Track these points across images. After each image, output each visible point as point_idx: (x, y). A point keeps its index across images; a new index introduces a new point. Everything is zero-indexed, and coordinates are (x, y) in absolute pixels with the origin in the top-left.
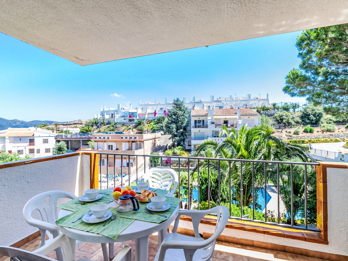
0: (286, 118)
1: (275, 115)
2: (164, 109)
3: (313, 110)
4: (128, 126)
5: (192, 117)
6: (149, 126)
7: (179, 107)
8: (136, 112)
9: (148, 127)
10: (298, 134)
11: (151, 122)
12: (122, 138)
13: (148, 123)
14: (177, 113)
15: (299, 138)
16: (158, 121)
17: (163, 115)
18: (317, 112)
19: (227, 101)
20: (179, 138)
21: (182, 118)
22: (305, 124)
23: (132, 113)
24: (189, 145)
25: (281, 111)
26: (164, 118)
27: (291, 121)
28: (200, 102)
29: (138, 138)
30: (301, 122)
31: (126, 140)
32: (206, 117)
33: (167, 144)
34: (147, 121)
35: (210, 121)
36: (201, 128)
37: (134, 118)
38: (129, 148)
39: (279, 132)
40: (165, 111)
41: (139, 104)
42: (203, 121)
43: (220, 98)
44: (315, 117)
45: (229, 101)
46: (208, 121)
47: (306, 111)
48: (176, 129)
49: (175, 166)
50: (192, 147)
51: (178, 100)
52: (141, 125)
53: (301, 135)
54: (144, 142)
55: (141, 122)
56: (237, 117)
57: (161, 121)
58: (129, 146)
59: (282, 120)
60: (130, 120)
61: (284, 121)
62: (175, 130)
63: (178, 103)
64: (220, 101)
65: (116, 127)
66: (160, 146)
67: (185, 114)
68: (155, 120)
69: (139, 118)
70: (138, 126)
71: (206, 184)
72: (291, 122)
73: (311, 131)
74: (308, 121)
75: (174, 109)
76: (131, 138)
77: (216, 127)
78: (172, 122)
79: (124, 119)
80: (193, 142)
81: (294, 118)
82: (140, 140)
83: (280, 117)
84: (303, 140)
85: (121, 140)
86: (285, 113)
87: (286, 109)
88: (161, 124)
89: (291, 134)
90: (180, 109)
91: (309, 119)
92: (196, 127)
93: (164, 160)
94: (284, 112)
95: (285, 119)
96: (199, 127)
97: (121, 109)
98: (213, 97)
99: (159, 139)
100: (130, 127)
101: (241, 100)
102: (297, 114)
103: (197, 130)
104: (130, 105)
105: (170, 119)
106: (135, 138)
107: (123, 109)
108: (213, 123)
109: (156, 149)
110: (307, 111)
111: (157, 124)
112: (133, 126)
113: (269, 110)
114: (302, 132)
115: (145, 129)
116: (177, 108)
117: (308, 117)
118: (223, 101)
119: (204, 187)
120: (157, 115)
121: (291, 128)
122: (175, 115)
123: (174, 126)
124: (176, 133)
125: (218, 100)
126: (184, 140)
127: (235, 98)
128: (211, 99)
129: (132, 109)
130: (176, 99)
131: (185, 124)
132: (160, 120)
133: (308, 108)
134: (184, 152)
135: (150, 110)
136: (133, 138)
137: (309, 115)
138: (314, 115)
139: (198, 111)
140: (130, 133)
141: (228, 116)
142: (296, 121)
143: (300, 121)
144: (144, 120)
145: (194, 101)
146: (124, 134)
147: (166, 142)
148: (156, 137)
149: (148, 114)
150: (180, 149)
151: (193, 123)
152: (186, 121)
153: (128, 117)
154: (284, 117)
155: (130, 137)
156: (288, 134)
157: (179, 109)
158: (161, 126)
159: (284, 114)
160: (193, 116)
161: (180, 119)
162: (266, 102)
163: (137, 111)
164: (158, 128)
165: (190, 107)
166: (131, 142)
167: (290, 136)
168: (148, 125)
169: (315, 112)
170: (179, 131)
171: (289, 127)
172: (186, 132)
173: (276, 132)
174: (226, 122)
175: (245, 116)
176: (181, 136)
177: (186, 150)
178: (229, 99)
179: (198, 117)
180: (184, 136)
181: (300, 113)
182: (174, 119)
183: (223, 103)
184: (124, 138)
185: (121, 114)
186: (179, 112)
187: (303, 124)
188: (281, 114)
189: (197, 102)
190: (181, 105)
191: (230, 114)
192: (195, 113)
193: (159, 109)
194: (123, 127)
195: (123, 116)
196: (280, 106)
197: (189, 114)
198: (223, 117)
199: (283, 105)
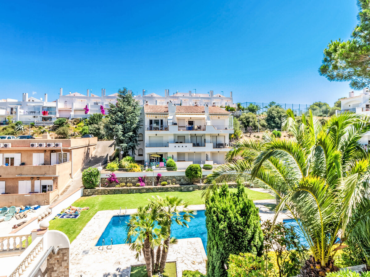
0: (252, 120)
1: (241, 117)
2: (100, 105)
3: (278, 113)
4: (40, 128)
5: (146, 116)
6: (76, 127)
8: (56, 107)
9: (75, 129)
11: (80, 122)
12: (33, 145)
13: (74, 124)
14: (124, 108)
16: (92, 120)
17: (99, 113)
18: (282, 114)
19: (186, 97)
20: (126, 145)
21: (131, 117)
22: (272, 128)
23: (48, 108)
24: (139, 155)
25: (247, 113)
26: (100, 117)
27: (257, 124)
29: (61, 145)
30: (267, 126)
31: (40, 148)
32: (165, 115)
33: (108, 155)
34: (74, 120)
35: (172, 121)
36: (159, 130)
37: (51, 116)
38: (45, 161)
39: (247, 136)
40: (102, 107)
42: (162, 121)
45: (188, 98)
46: (168, 121)
47: (271, 113)
48: (122, 131)
49: (123, 186)
50: (146, 158)
51: (124, 91)
52: (63, 126)
54: (71, 151)
55: (64, 122)
56: (205, 116)
57: (96, 121)
58: (45, 159)
59: (248, 122)
60: (44, 119)
61: (251, 124)
62: (120, 133)
64: (178, 98)
65: (19, 129)
66: (96, 157)
67: (135, 111)
68: (86, 120)
69: (60, 116)
70: (58, 127)
71: (227, 220)
72: (257, 125)
73: (279, 136)
74: (273, 125)
75: (120, 103)
76: (49, 145)
77: (179, 130)
78: (117, 122)
79: (34, 117)
80: (148, 151)
81: (260, 121)
82: (66, 148)
83: (246, 119)
85: (31, 148)
86: (250, 115)
88: (96, 126)
90: (129, 103)
91: (274, 122)
92: (151, 129)
93: (106, 178)
95: (251, 121)
96: (156, 129)
97: (29, 101)
98: (169, 92)
99: (94, 146)
100: (45, 129)
101: (202, 98)
102: (261, 117)
103: (153, 133)
104: (45, 96)
105: (113, 117)
106: (57, 145)
107: (31, 101)
108: (175, 124)
109: (90, 161)
110: (273, 113)
111: (89, 126)
112: (50, 128)
113: (234, 110)
115: (70, 132)
116: (123, 101)
117: (273, 120)
118: (181, 97)
119: (223, 226)
120: (89, 113)
121: (257, 132)
122: (121, 112)
123: (121, 127)
124: (122, 138)
125: (175, 95)
126: (133, 148)
127: (195, 95)
129: (48, 101)
130: (122, 90)
131: (135, 126)
132: (94, 119)
133: (273, 110)
134: (136, 165)
135: (79, 105)
136: (53, 145)
137: (274, 118)
138: (279, 118)
139: (152, 108)
140: (47, 138)
141: (194, 115)
142: (262, 124)
143: (266, 124)
144: (68, 119)
145: (144, 95)
146: (35, 139)
147: (105, 151)
148: (91, 144)
149: (75, 110)
150: (128, 160)
151: (147, 123)
152: (137, 121)
153: (41, 113)
154: (251, 119)
155: (48, 143)
156: (257, 139)
157: (127, 103)
158: (96, 128)
159: (251, 116)
160: (147, 114)
161: (128, 117)
162: (230, 101)
163: (57, 104)
164: (92, 130)
166: (49, 152)
168: (75, 126)
169: (280, 114)
170: (126, 135)
171: (256, 131)
172: (136, 136)
173: (244, 137)
174: (191, 123)
175: (214, 116)
176: (129, 142)
177: (136, 161)
178: (188, 95)
179: (154, 115)
180: (134, 142)
181: (265, 115)
182: (119, 117)
183: (181, 100)
184: (36, 145)
185: (29, 109)
186: (127, 107)
187: (269, 128)
188: (247, 115)
189: (148, 97)
190: (130, 99)
191: (197, 113)
192: (149, 109)
193: (93, 104)
194: (31, 129)
195: (32, 112)
196: (245, 107)
197: (141, 110)
198: (188, 117)
199: (248, 105)
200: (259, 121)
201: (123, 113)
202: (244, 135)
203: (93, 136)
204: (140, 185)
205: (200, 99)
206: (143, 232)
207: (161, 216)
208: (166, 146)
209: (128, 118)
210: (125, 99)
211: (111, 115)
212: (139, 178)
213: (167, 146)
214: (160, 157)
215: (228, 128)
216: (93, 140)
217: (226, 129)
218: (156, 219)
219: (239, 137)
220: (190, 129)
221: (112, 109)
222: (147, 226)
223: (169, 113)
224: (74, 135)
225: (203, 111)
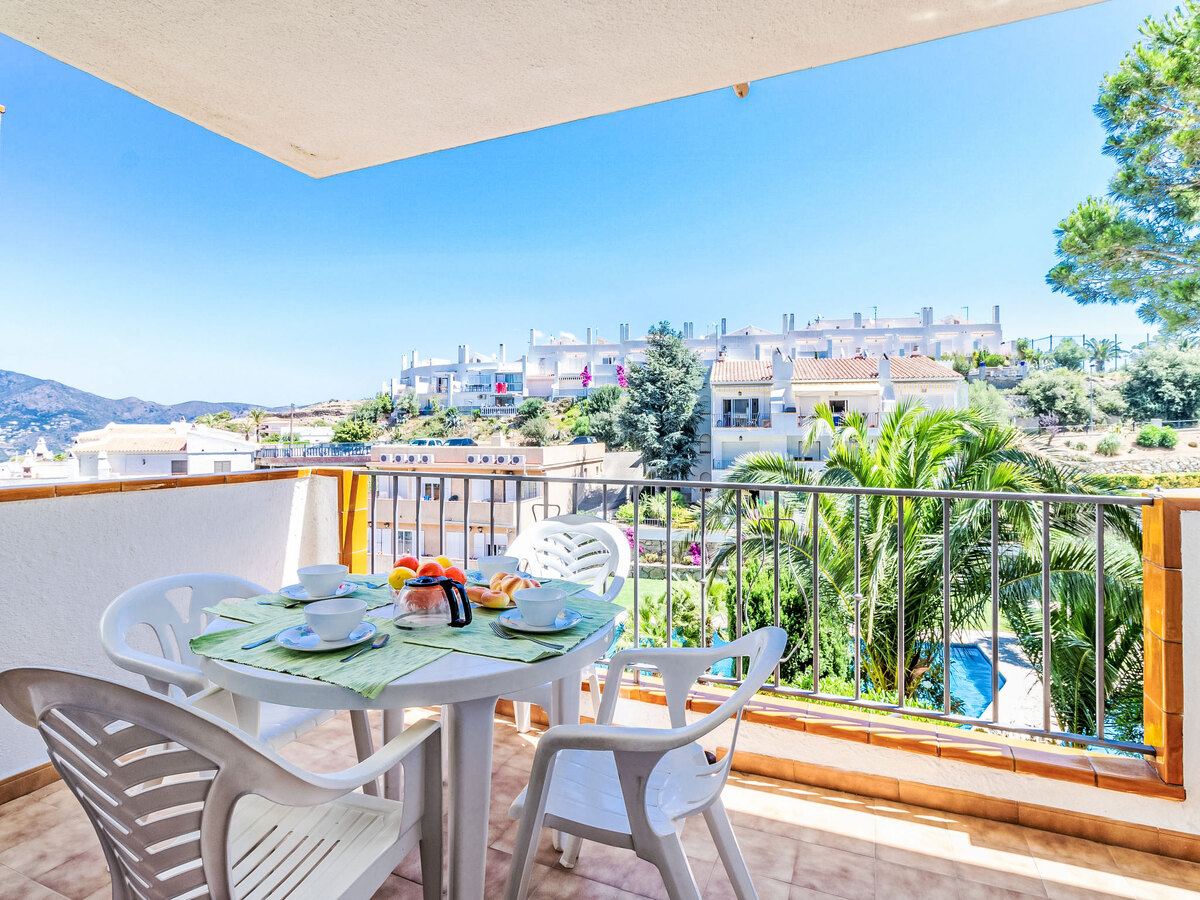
0: (1066, 393)
1: (1026, 383)
2: (616, 363)
3: (1173, 366)
4: (492, 421)
5: (714, 390)
6: (563, 420)
7: (667, 352)
8: (521, 374)
9: (562, 424)
10: (1113, 454)
11: (572, 406)
12: (471, 460)
13: (559, 412)
14: (661, 373)
15: (1118, 466)
16: (597, 403)
17: (613, 384)
18: (1191, 370)
19: (846, 332)
20: (666, 462)
21: (677, 393)
22: (1143, 416)
23: (507, 375)
25: (1049, 369)
26: (615, 394)
27: (1085, 404)
28: (744, 339)
29: (524, 460)
30: (1128, 410)
31: (484, 466)
32: (764, 388)
34: (559, 402)
35: (781, 402)
36: (747, 426)
37: (512, 393)
38: (494, 494)
40: (620, 369)
41: (531, 342)
42: (755, 402)
43: (817, 321)
44: (1182, 388)
45: (852, 332)
46: (772, 403)
47: (1146, 367)
48: (657, 430)
49: (654, 561)
51: (663, 331)
52: (535, 417)
53: (1124, 456)
55: (537, 409)
56: (878, 387)
57: (605, 404)
59: (1051, 400)
60: (501, 401)
61: (1060, 405)
62: (652, 433)
63: (666, 338)
64: (819, 334)
65: (453, 425)
67: (688, 379)
68: (585, 401)
69: (530, 393)
70: (526, 419)
72: (1087, 409)
73: (1164, 444)
74: (1152, 406)
75: (653, 360)
76: (501, 460)
77: (799, 425)
78: (645, 406)
79: (481, 397)
80: (718, 478)
81: (1099, 394)
82: (533, 467)
83: (1044, 391)
84: (1133, 475)
85: (467, 466)
86: (1061, 376)
87: (1069, 362)
88: (606, 415)
89: (1085, 454)
90: (674, 359)
91: (1157, 398)
92: (727, 423)
94: (1058, 374)
95: (1063, 397)
96: (740, 423)
97: (471, 361)
98: (792, 321)
99: (598, 464)
100: (500, 424)
101: (895, 331)
102: (1111, 382)
103: (732, 433)
104: (501, 351)
105: (636, 394)
106: (516, 460)
107: (475, 361)
109: (586, 500)
110: (1149, 369)
111: (590, 415)
112: (510, 421)
113: (1002, 363)
114: (1129, 447)
115: (550, 432)
116: (660, 355)
117: (1153, 391)
118: (829, 331)
120: (591, 384)
121: (1086, 428)
122: (653, 382)
123: (652, 418)
124: (657, 445)
125: (812, 328)
126: (685, 470)
127: (873, 322)
128: (785, 326)
129: (507, 360)
130: (658, 327)
131: (688, 414)
132: (602, 399)
133: (1153, 356)
134: (685, 511)
135: (569, 366)
136: (510, 460)
137: (1158, 383)
138: (1179, 384)
139: (734, 368)
140: (498, 444)
141: (845, 385)
142: (1105, 404)
143: (1122, 404)
144: (547, 399)
145: (724, 332)
146: (477, 445)
148: (589, 458)
149: (562, 379)
151: (717, 411)
152: (694, 402)
153: (494, 388)
154: (1059, 391)
155: (499, 456)
156: (1073, 452)
157: (668, 360)
158: (606, 421)
159: (1060, 380)
160: (716, 385)
161: (671, 394)
162: (990, 334)
163: (524, 367)
164: (597, 426)
165: (707, 353)
167: (1082, 460)
168: (561, 416)
169: (1181, 371)
170: (666, 439)
171: (1080, 427)
172: (692, 441)
174: (837, 406)
175: (908, 385)
176: (675, 456)
178: (852, 327)
179: (736, 388)
181: (1124, 379)
182: (650, 395)
183: (830, 342)
184: (479, 459)
185: (471, 379)
186: (668, 370)
187: (1133, 416)
188: (1047, 377)
190: (676, 348)
191: (854, 378)
193: (601, 363)
194: (474, 423)
195: (476, 386)
196: (1045, 351)
197: (703, 377)
198: (830, 390)
199: (1056, 342)
200: (1093, 396)
201: (659, 384)
203: (595, 440)
204: (692, 561)
205: (887, 336)
209: (670, 397)
210: (664, 349)
211: (632, 391)
216: (596, 449)
221: (634, 375)
223: (775, 380)
224: (558, 438)
225: (875, 372)
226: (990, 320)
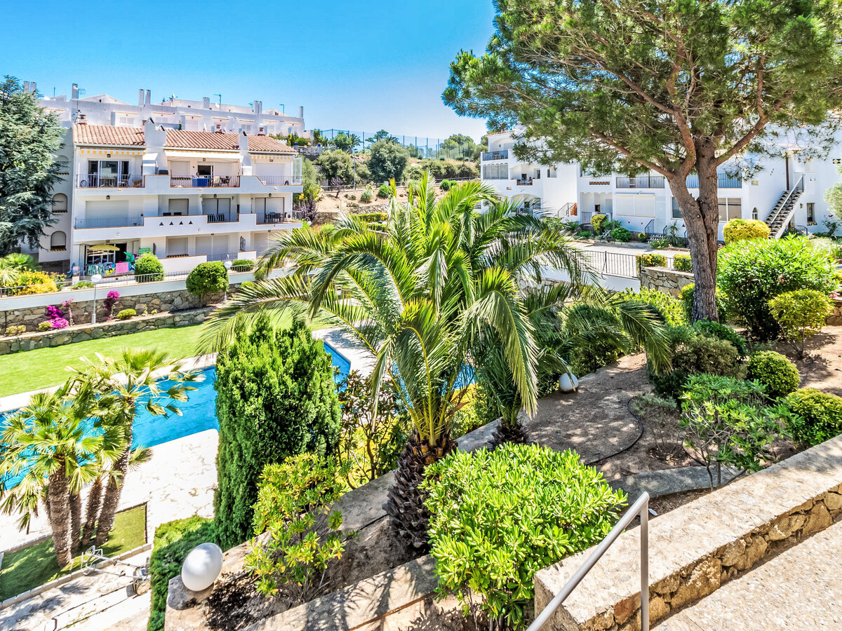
0: (343, 165)
1: (321, 157)
3: (390, 152)
5: (78, 151)
7: (14, 108)
10: (369, 202)
14: (6, 130)
15: (371, 209)
18: (398, 155)
19: (196, 111)
22: (379, 180)
24: (54, 248)
25: (332, 150)
27: (352, 172)
30: (371, 176)
32: (136, 152)
35: (154, 165)
36: (116, 186)
39: (332, 196)
42: (126, 164)
43: (172, 99)
44: (394, 165)
45: (201, 112)
46: (144, 165)
47: (379, 152)
51: (9, 86)
53: (374, 203)
56: (239, 157)
59: (335, 169)
61: (339, 172)
63: (14, 94)
64: (174, 110)
67: (44, 139)
72: (352, 175)
74: (381, 174)
77: (172, 185)
81: (358, 166)
83: (331, 163)
84: (378, 213)
86: (339, 154)
87: (342, 145)
89: (356, 202)
90: (24, 116)
91: (384, 169)
92: (93, 183)
94: (338, 153)
95: (341, 167)
96: (109, 183)
98: (149, 96)
101: (235, 115)
102: (359, 158)
103: (100, 193)
108: (164, 172)
113: (306, 144)
114: (375, 198)
117: (382, 166)
118: (182, 109)
121: (352, 187)
125: (167, 104)
126: (35, 232)
127: (218, 106)
128: (143, 99)
131: (41, 175)
133: (382, 146)
137: (384, 161)
138: (393, 162)
139: (100, 132)
141: (213, 153)
142: (360, 172)
143: (368, 172)
150: (15, 265)
151: (80, 169)
152: (50, 162)
154: (340, 163)
156: (350, 201)
157: (16, 116)
159: (339, 157)
160: (82, 147)
162: (298, 125)
165: (64, 115)
167: (355, 206)
169: (394, 155)
171: (349, 186)
172: (45, 201)
173: (326, 198)
174: (205, 170)
175: (261, 156)
177: (41, 264)
178: (201, 107)
179: (103, 151)
180: (36, 217)
181: (367, 157)
183: (183, 117)
186: (15, 127)
187: (374, 180)
188: (332, 155)
189: (88, 103)
190: (27, 106)
191: (220, 148)
192: (90, 135)
196: (329, 138)
197: (63, 137)
198: (198, 156)
199: (335, 135)
200: (355, 167)
202: (324, 195)
205: (229, 117)
206: (47, 456)
207: (105, 404)
208: (135, 225)
210: (10, 105)
212: (48, 308)
213: (138, 223)
214: (118, 249)
215: (291, 182)
217: (287, 183)
218: (89, 415)
219: (316, 199)
220: (201, 183)
222: (60, 436)
223: (147, 145)
225: (235, 145)
226: (298, 116)
